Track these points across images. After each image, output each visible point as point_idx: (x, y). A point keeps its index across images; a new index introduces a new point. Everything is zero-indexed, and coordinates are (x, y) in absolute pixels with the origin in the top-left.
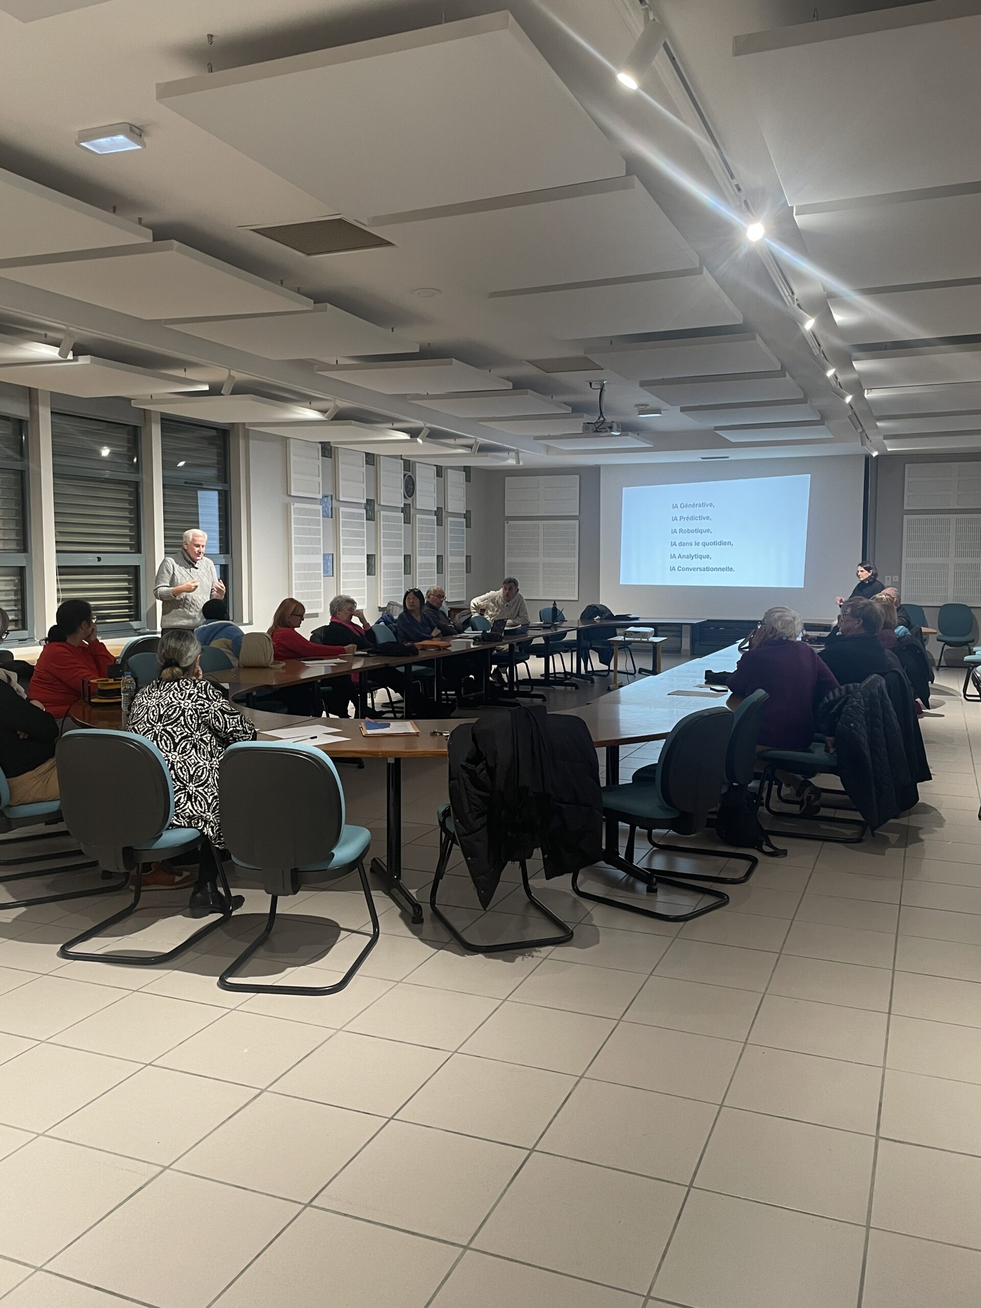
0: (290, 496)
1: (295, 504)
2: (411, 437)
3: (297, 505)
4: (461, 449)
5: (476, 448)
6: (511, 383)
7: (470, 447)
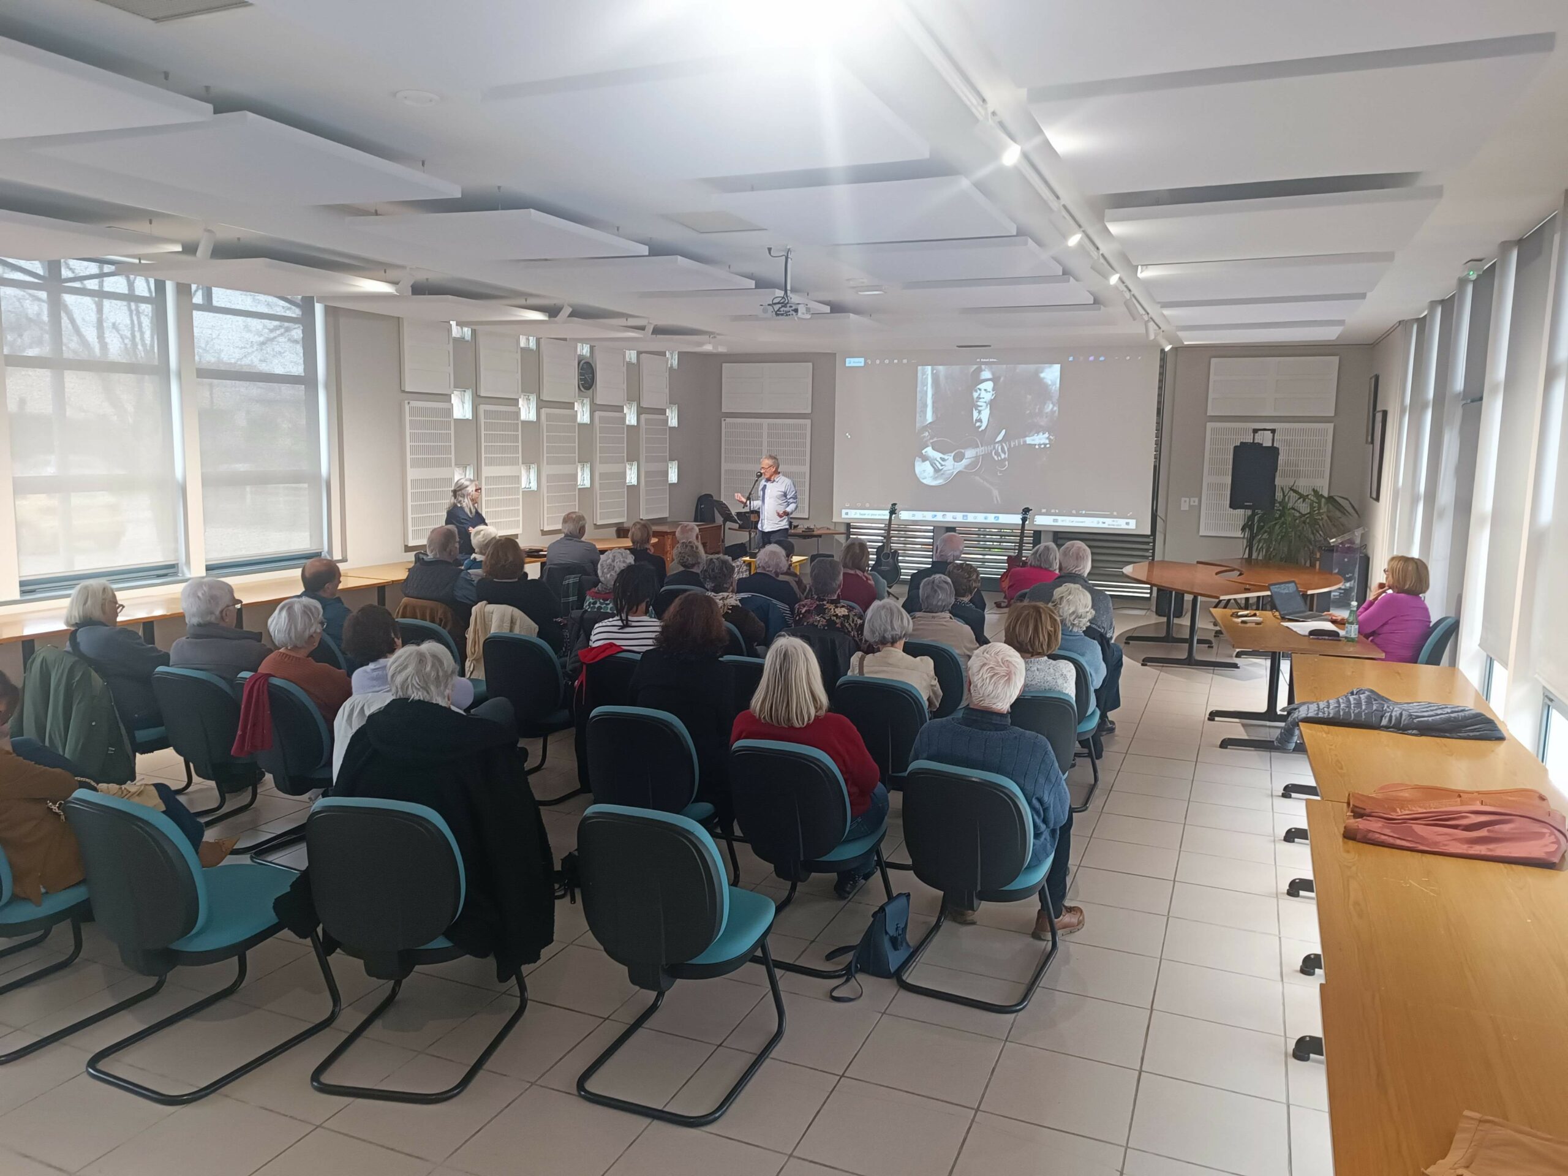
0: (404, 391)
1: (411, 402)
2: (550, 316)
3: (414, 404)
4: (633, 332)
5: (650, 329)
6: (647, 247)
7: (642, 328)
